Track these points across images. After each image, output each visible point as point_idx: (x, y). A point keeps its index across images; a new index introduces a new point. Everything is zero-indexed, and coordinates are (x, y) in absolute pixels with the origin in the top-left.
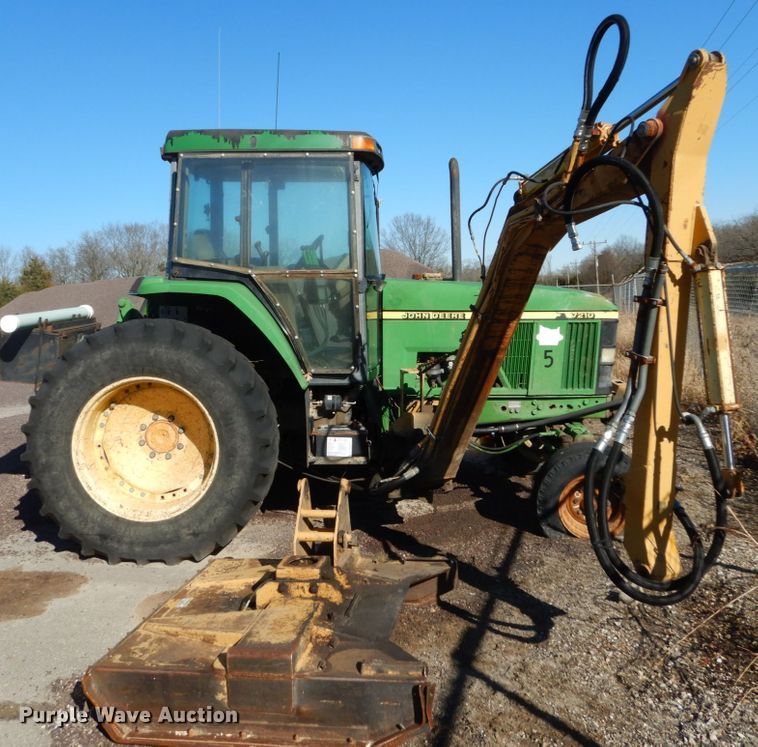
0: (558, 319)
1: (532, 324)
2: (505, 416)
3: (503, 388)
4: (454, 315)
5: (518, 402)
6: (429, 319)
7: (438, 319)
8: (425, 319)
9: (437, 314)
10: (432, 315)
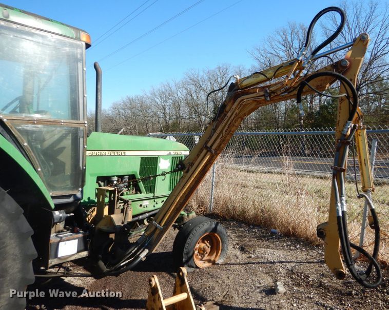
0: (168, 155)
1: (157, 158)
2: (142, 210)
3: (142, 194)
4: (120, 153)
5: (148, 201)
6: (105, 156)
7: (110, 155)
8: (103, 156)
9: (110, 152)
10: (107, 153)
